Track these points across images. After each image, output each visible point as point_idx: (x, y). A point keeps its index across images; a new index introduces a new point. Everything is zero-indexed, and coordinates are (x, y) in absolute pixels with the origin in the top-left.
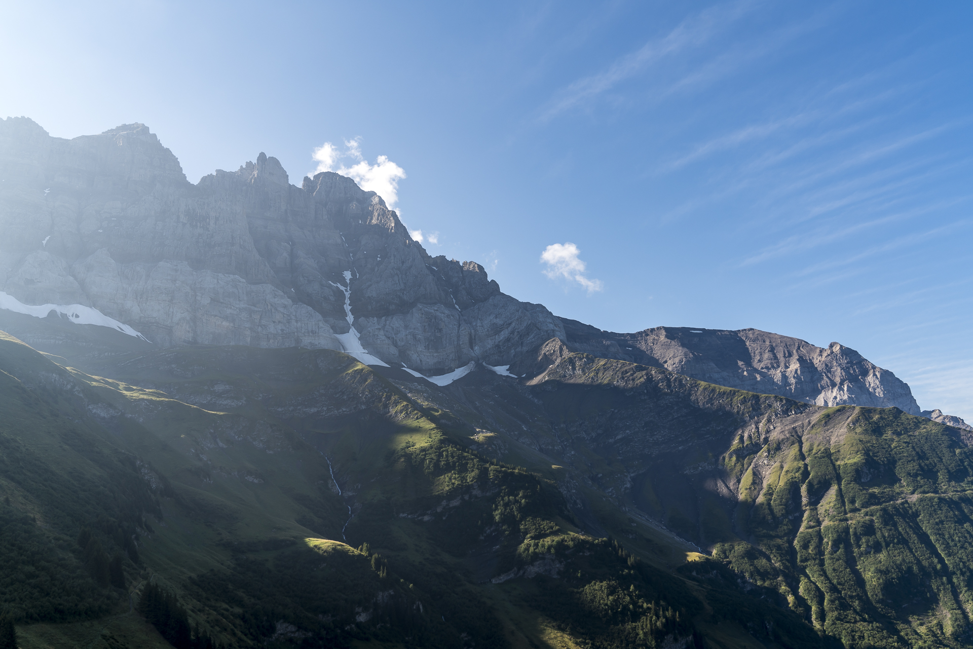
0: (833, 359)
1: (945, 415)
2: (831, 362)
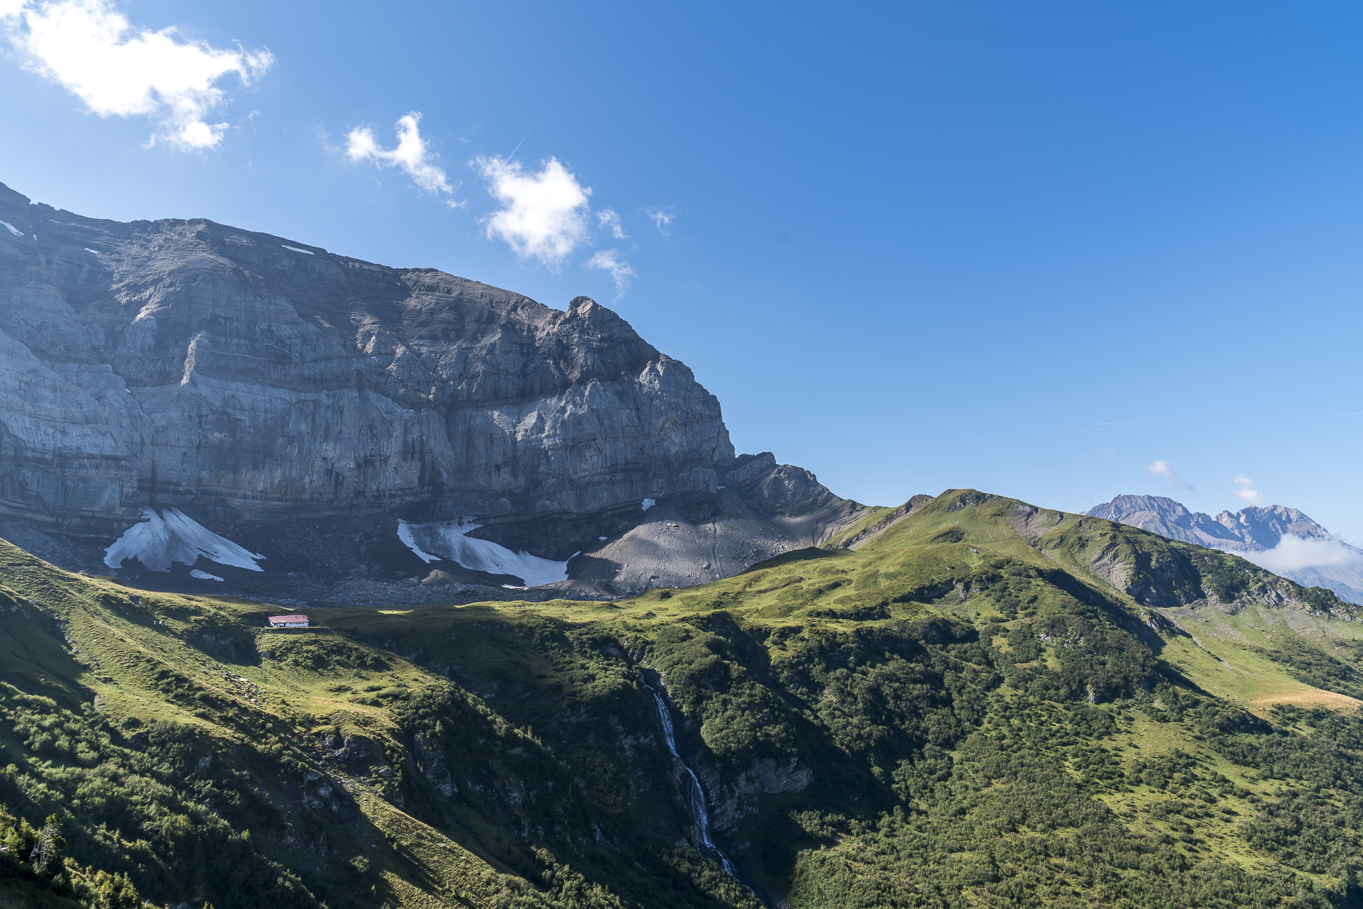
0: (575, 330)
1: (781, 464)
2: (568, 335)
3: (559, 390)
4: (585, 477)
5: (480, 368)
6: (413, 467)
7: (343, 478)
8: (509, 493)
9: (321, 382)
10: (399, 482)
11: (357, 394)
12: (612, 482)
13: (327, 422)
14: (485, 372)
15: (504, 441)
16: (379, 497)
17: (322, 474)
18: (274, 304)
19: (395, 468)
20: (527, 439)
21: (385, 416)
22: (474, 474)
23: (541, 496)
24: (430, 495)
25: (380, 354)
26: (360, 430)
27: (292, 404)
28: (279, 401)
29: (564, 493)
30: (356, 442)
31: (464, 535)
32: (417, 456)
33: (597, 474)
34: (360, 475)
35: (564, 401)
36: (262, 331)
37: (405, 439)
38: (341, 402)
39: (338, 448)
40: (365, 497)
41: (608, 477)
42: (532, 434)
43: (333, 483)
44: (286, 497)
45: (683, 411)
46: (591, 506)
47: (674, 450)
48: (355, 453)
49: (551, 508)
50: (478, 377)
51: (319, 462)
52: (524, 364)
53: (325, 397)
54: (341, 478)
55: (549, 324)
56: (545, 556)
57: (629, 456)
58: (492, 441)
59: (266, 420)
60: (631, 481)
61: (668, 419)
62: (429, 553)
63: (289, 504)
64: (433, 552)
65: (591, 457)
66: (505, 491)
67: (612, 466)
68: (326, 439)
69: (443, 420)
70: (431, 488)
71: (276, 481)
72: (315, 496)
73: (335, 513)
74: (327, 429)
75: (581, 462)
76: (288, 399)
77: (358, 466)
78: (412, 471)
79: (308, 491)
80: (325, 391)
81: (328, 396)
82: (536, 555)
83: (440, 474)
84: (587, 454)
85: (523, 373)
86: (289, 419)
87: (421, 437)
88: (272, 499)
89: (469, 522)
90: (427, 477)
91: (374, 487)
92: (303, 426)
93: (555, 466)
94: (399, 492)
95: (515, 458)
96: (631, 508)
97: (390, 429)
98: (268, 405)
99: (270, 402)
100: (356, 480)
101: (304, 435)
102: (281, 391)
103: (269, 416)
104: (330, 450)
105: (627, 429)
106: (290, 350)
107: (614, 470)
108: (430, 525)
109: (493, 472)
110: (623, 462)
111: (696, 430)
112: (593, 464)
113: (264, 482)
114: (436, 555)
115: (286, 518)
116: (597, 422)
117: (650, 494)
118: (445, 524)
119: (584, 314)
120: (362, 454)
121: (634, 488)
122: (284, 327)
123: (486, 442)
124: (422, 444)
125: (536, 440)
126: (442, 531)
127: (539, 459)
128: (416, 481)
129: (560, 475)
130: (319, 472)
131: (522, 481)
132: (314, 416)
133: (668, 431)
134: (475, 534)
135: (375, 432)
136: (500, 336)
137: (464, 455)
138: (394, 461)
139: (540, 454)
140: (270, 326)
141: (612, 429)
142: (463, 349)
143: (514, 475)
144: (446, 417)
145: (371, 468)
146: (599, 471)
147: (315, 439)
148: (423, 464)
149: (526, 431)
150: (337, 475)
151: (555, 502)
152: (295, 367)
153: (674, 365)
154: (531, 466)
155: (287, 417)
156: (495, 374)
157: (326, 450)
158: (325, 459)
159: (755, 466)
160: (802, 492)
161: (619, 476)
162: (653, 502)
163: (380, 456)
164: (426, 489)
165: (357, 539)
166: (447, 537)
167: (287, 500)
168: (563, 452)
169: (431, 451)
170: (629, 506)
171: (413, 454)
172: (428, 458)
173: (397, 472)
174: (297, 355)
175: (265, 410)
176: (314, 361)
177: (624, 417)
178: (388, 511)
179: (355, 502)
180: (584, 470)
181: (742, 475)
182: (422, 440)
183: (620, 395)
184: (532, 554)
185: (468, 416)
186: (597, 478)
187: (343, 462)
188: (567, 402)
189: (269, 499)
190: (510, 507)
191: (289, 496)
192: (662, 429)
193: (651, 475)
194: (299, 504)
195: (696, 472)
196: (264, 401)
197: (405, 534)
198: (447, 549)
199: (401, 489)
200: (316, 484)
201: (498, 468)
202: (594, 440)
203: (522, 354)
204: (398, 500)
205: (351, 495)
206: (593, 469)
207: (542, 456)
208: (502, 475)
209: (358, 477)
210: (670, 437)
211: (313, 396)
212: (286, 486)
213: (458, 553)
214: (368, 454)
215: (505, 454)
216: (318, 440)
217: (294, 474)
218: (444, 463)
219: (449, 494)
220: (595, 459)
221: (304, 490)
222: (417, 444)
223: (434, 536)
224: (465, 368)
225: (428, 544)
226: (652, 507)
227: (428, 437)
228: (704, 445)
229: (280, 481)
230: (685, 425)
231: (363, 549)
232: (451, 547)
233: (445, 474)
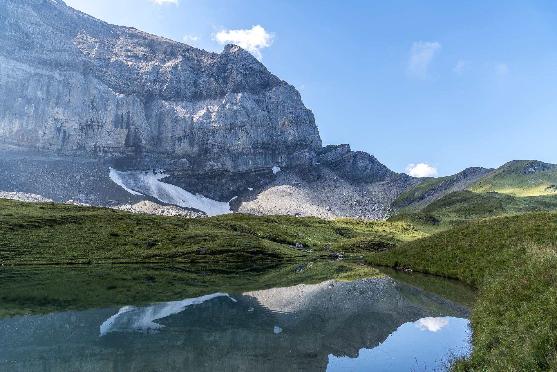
1: (355, 151)
2: (224, 64)
3: (219, 96)
4: (237, 149)
5: (168, 77)
6: (122, 133)
7: (69, 135)
8: (187, 156)
9: (56, 65)
10: (111, 142)
11: (83, 78)
12: (254, 154)
13: (59, 93)
14: (171, 80)
15: (185, 122)
16: (96, 151)
17: (53, 130)
18: (22, 8)
19: (108, 132)
20: (200, 122)
21: (103, 94)
22: (163, 143)
23: (209, 159)
24: (133, 154)
25: (100, 59)
26: (84, 103)
27: (31, 75)
28: (20, 71)
29: (225, 158)
30: (81, 110)
31: (159, 180)
32: (125, 125)
33: (245, 148)
34: (82, 135)
35: (224, 101)
36: (11, 24)
37: (117, 113)
38: (70, 81)
39: (66, 112)
40: (86, 150)
41: (252, 151)
42: (204, 120)
43: (61, 138)
44: (22, 143)
45: (296, 115)
46: (242, 168)
47: (290, 138)
48: (79, 118)
49: (216, 167)
50: (166, 82)
51: (50, 121)
52: (196, 79)
53: (58, 75)
54: (67, 134)
55: (211, 59)
56: (213, 199)
57: (265, 139)
58: (176, 122)
59: (8, 82)
60: (266, 155)
61: (287, 119)
62: (134, 190)
63: (24, 149)
64: (136, 189)
65: (242, 137)
66: (185, 155)
67: (255, 144)
68: (57, 104)
69: (143, 106)
70: (134, 148)
71: (15, 130)
72: (47, 146)
73: (62, 159)
74: (58, 98)
75: (236, 139)
76: (28, 70)
77: (82, 128)
78: (122, 135)
79: (41, 141)
80: (58, 71)
81: (60, 74)
82: (208, 197)
83: (141, 140)
84: (240, 135)
85: (195, 84)
86: (28, 86)
87: (128, 113)
88: (11, 143)
89: (161, 172)
90: (131, 140)
91: (93, 145)
92: (39, 93)
93: (218, 141)
94: (111, 150)
95: (192, 133)
96: (266, 172)
97: (107, 104)
98: (11, 72)
99: (13, 70)
100: (79, 138)
101: (40, 100)
102: (23, 65)
103: (11, 80)
104: (60, 113)
105: (263, 122)
106: (33, 42)
107: (255, 146)
108: (133, 172)
109: (176, 142)
110: (261, 142)
111: (303, 128)
112: (243, 141)
113: (4, 129)
114: (139, 191)
115: (21, 158)
116: (246, 115)
117: (277, 164)
118: (144, 172)
119: (234, 53)
120: (84, 120)
121: (268, 159)
122: (29, 25)
123: (172, 122)
124: (128, 118)
125: (206, 123)
126: (142, 177)
127: (208, 135)
128: (124, 142)
129: (222, 146)
130: (50, 128)
131: (196, 149)
132: (48, 87)
133: (287, 126)
134: (166, 180)
135: (95, 105)
136: (181, 59)
137: (157, 130)
138: (108, 127)
139: (209, 132)
140: (18, 22)
141: (255, 120)
142: (156, 66)
143: (191, 144)
144: (145, 104)
145: (91, 130)
146: (247, 146)
147: (49, 104)
148: (129, 132)
149: (200, 117)
150: (65, 132)
151: (219, 164)
152: (35, 53)
153: (290, 87)
154: (203, 140)
155: (26, 84)
156: (178, 82)
157: (57, 113)
158: (55, 119)
159: (339, 152)
160: (370, 168)
161: (259, 151)
162: (279, 169)
163: (98, 122)
164: (130, 149)
165: (78, 177)
166: (146, 181)
167: (23, 146)
168: (224, 132)
169: (134, 124)
170: (265, 170)
171: (122, 124)
172: (132, 128)
173: (109, 135)
174: (38, 45)
175: (8, 75)
176: (51, 51)
177: (261, 115)
178: (102, 161)
179: (78, 153)
180: (237, 145)
181: (330, 157)
182: (128, 116)
183: (258, 102)
184: (205, 196)
185: (160, 105)
186: (245, 151)
187: (70, 124)
188: (226, 102)
189: (7, 143)
190: (188, 165)
191: (25, 143)
192: (284, 125)
193: (277, 152)
194: (33, 149)
195: (305, 152)
196: (8, 68)
197: (114, 176)
198: (147, 189)
199: (112, 148)
200: (47, 137)
201: (180, 139)
202: (244, 126)
203: (194, 74)
204: (109, 155)
205: (75, 148)
206: (243, 145)
207: (210, 134)
208: (183, 144)
209: (81, 136)
210: (288, 130)
211: (49, 73)
212: (23, 135)
213: (155, 192)
214: (89, 120)
215: (185, 131)
216: (51, 105)
217: (30, 127)
218: (143, 133)
219: (146, 154)
220: (245, 138)
221: (38, 140)
222: (125, 118)
223: (136, 180)
224: (158, 76)
225: (132, 184)
226: (278, 171)
227: (133, 114)
228: (308, 137)
229: (18, 131)
230: (297, 124)
231: (82, 184)
232: (150, 187)
233: (143, 141)
